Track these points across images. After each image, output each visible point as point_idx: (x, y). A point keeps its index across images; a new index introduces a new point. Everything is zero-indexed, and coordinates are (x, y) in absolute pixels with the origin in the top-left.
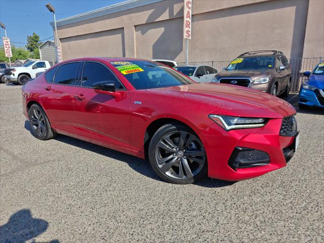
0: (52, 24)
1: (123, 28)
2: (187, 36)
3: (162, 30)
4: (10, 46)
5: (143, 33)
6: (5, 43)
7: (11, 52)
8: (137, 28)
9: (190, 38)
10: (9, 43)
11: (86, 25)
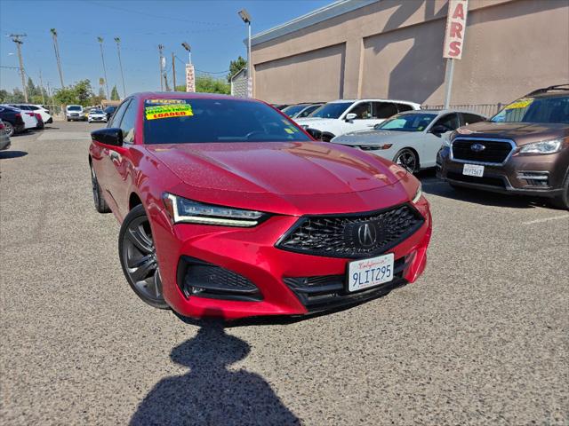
0: (246, 41)
1: (345, 43)
2: (450, 53)
3: (409, 43)
4: (193, 76)
5: (377, 51)
6: (188, 72)
7: (194, 86)
8: (368, 41)
9: (459, 57)
10: (193, 72)
11: (291, 40)
